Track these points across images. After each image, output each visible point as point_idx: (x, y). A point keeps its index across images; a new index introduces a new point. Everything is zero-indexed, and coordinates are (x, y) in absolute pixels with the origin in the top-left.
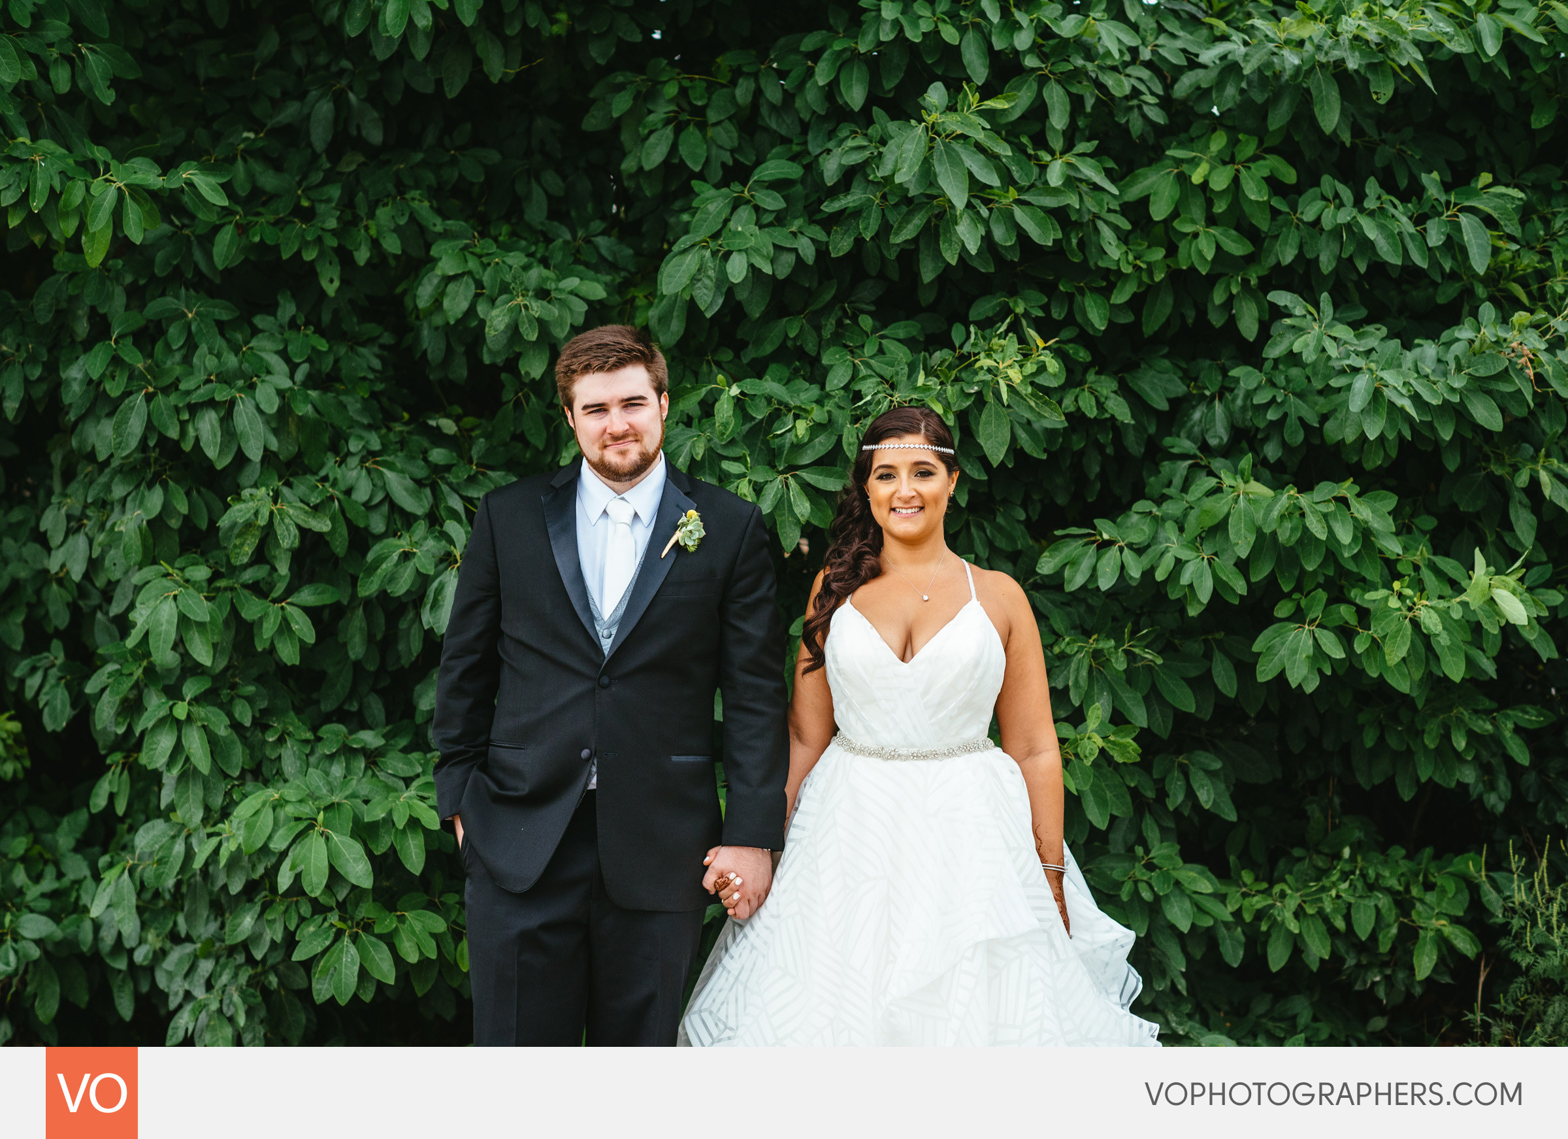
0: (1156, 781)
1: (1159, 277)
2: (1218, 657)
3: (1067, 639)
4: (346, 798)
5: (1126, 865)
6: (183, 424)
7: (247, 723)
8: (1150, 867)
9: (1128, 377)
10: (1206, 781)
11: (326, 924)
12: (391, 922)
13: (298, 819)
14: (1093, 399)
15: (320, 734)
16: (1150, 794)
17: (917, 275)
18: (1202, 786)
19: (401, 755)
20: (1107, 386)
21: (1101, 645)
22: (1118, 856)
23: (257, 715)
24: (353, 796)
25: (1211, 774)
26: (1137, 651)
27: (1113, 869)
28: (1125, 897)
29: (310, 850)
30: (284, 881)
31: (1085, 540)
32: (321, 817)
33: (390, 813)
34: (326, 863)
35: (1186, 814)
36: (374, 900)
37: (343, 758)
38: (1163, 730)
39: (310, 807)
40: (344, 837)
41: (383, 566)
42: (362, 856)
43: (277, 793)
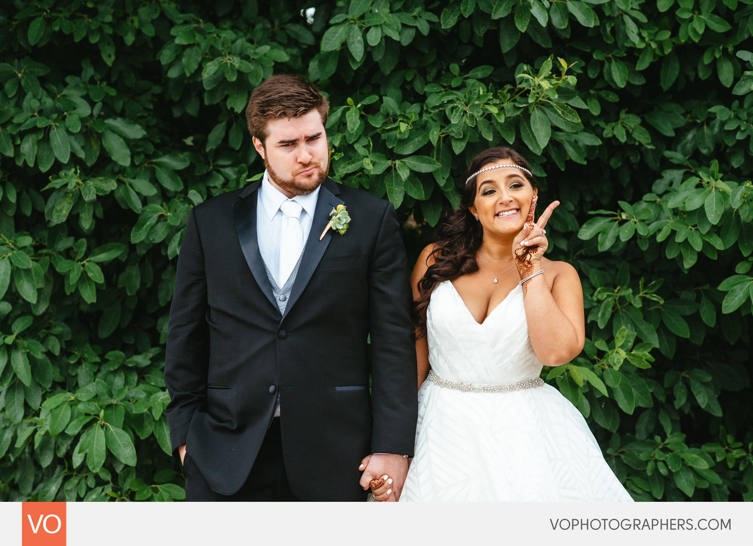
0: (666, 389)
1: (668, 51)
2: (704, 300)
3: (599, 289)
4: (121, 401)
5: (649, 449)
6: (16, 148)
7: (57, 352)
8: (665, 450)
9: (646, 117)
10: (702, 389)
11: (104, 494)
12: (148, 492)
13: (87, 415)
14: (624, 130)
15: (106, 357)
16: (662, 399)
17: (498, 47)
18: (699, 392)
20: (633, 121)
21: (623, 293)
22: (643, 442)
23: (64, 347)
24: (127, 400)
25: (706, 384)
26: (648, 296)
27: (640, 452)
28: (649, 473)
29: (93, 438)
30: (77, 460)
31: (610, 219)
32: (102, 414)
33: (150, 410)
34: (104, 448)
35: (686, 412)
36: (137, 477)
37: (122, 374)
38: (669, 352)
39: (95, 406)
40: (118, 429)
41: (148, 223)
42: (130, 443)
43: (73, 396)
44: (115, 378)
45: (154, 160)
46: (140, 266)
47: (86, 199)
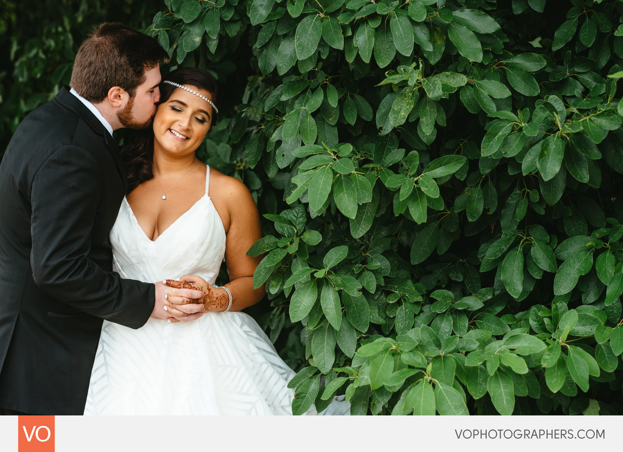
4: (451, 352)
6: (348, 40)
7: (373, 289)
13: (412, 367)
19: (496, 318)
23: (381, 283)
24: (457, 351)
29: (420, 395)
32: (429, 367)
33: (484, 364)
34: (434, 407)
37: (451, 317)
39: (422, 357)
40: (448, 386)
41: (500, 133)
42: (462, 404)
43: (395, 344)
44: (441, 323)
45: (504, 62)
46: (482, 187)
47: (430, 95)
